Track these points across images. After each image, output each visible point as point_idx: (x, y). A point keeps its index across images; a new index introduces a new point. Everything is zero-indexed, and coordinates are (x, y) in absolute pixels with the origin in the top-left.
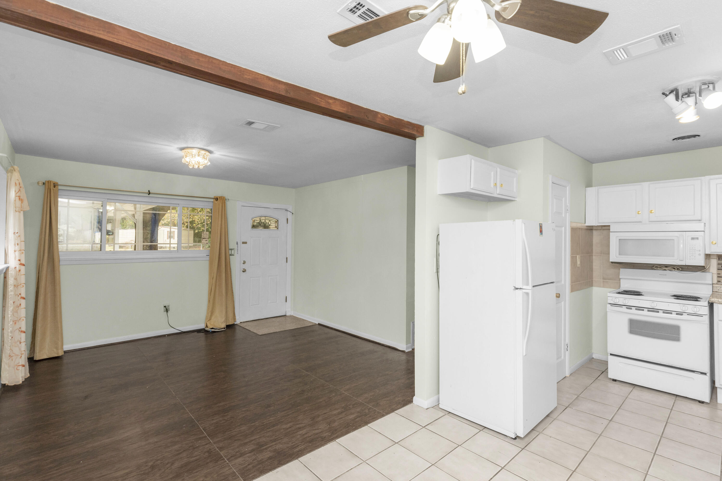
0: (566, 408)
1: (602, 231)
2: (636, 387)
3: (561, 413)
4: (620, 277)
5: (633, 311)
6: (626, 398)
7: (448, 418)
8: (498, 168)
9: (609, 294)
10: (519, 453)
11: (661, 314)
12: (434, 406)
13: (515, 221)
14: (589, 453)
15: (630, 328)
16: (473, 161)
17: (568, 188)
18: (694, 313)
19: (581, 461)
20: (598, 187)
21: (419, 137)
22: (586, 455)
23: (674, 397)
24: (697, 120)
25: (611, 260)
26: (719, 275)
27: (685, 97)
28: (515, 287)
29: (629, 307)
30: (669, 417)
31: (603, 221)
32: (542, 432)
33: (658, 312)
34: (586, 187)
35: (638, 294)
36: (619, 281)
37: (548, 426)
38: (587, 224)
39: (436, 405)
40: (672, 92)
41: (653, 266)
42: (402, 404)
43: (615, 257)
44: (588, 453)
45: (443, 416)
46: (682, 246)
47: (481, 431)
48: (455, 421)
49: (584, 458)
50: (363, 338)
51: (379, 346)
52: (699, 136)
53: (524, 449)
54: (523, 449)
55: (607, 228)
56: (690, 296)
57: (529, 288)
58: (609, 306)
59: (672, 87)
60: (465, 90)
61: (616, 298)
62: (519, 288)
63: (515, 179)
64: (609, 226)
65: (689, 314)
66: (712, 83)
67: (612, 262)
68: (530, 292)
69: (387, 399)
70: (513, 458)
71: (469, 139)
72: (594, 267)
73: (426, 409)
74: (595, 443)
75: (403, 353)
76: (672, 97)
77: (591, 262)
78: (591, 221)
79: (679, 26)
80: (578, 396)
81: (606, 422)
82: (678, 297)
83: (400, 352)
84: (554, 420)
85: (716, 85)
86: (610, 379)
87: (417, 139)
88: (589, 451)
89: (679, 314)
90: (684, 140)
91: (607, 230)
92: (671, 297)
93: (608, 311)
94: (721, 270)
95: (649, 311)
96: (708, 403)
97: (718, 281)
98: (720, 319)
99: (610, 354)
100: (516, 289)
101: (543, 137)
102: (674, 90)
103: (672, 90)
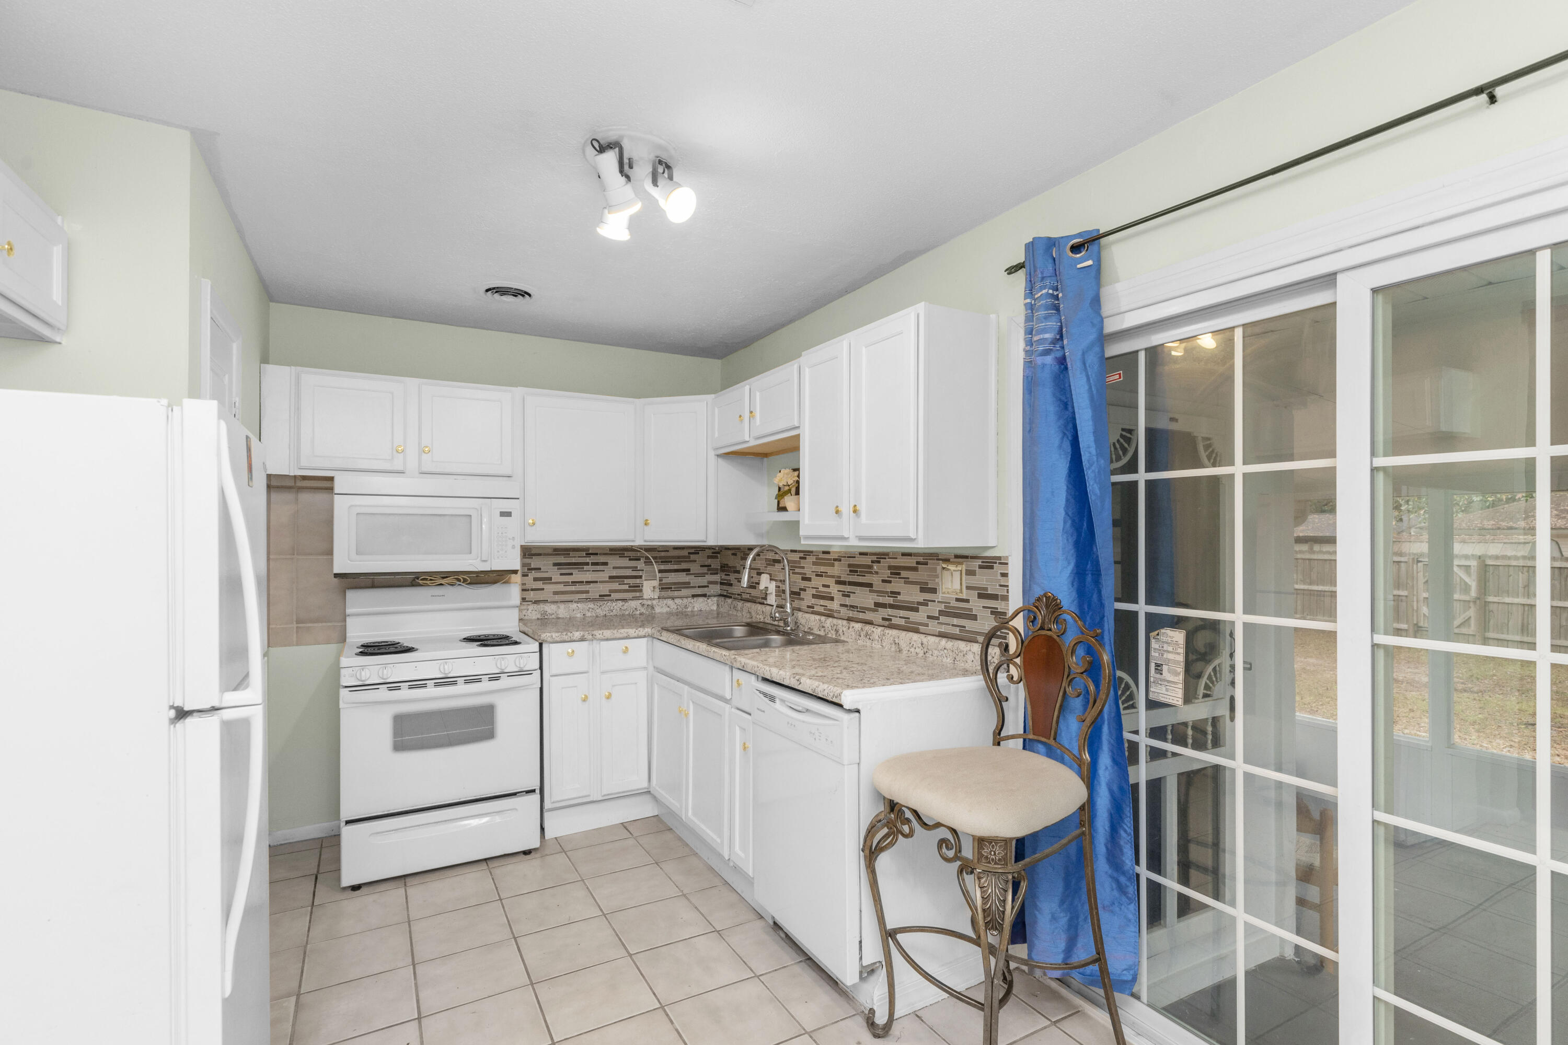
2: (411, 881)
4: (348, 611)
5: (405, 693)
6: (409, 925)
9: (341, 661)
11: (461, 688)
13: (180, 406)
15: (395, 737)
17: (234, 343)
18: (517, 670)
20: (299, 368)
25: (335, 570)
26: (525, 587)
28: (179, 709)
29: (394, 686)
30: (508, 921)
33: (455, 683)
34: (261, 363)
36: (341, 624)
40: (610, 145)
41: (418, 579)
43: (349, 562)
46: (484, 528)
52: (530, 295)
55: (326, 484)
57: (249, 702)
58: (343, 692)
59: (612, 136)
61: (363, 667)
62: (204, 706)
64: (331, 479)
65: (511, 675)
66: (670, 168)
67: (336, 575)
68: (255, 712)
72: (272, 592)
76: (610, 159)
78: (279, 464)
80: (298, 995)
81: (411, 1031)
82: (484, 641)
85: (677, 174)
86: (347, 887)
89: (494, 678)
90: (505, 298)
91: (326, 489)
92: (464, 644)
93: (342, 705)
94: (527, 576)
95: (437, 685)
96: (535, 849)
97: (524, 599)
98: (554, 672)
99: (348, 822)
100: (182, 714)
101: (186, 128)
102: (614, 145)
103: (611, 143)
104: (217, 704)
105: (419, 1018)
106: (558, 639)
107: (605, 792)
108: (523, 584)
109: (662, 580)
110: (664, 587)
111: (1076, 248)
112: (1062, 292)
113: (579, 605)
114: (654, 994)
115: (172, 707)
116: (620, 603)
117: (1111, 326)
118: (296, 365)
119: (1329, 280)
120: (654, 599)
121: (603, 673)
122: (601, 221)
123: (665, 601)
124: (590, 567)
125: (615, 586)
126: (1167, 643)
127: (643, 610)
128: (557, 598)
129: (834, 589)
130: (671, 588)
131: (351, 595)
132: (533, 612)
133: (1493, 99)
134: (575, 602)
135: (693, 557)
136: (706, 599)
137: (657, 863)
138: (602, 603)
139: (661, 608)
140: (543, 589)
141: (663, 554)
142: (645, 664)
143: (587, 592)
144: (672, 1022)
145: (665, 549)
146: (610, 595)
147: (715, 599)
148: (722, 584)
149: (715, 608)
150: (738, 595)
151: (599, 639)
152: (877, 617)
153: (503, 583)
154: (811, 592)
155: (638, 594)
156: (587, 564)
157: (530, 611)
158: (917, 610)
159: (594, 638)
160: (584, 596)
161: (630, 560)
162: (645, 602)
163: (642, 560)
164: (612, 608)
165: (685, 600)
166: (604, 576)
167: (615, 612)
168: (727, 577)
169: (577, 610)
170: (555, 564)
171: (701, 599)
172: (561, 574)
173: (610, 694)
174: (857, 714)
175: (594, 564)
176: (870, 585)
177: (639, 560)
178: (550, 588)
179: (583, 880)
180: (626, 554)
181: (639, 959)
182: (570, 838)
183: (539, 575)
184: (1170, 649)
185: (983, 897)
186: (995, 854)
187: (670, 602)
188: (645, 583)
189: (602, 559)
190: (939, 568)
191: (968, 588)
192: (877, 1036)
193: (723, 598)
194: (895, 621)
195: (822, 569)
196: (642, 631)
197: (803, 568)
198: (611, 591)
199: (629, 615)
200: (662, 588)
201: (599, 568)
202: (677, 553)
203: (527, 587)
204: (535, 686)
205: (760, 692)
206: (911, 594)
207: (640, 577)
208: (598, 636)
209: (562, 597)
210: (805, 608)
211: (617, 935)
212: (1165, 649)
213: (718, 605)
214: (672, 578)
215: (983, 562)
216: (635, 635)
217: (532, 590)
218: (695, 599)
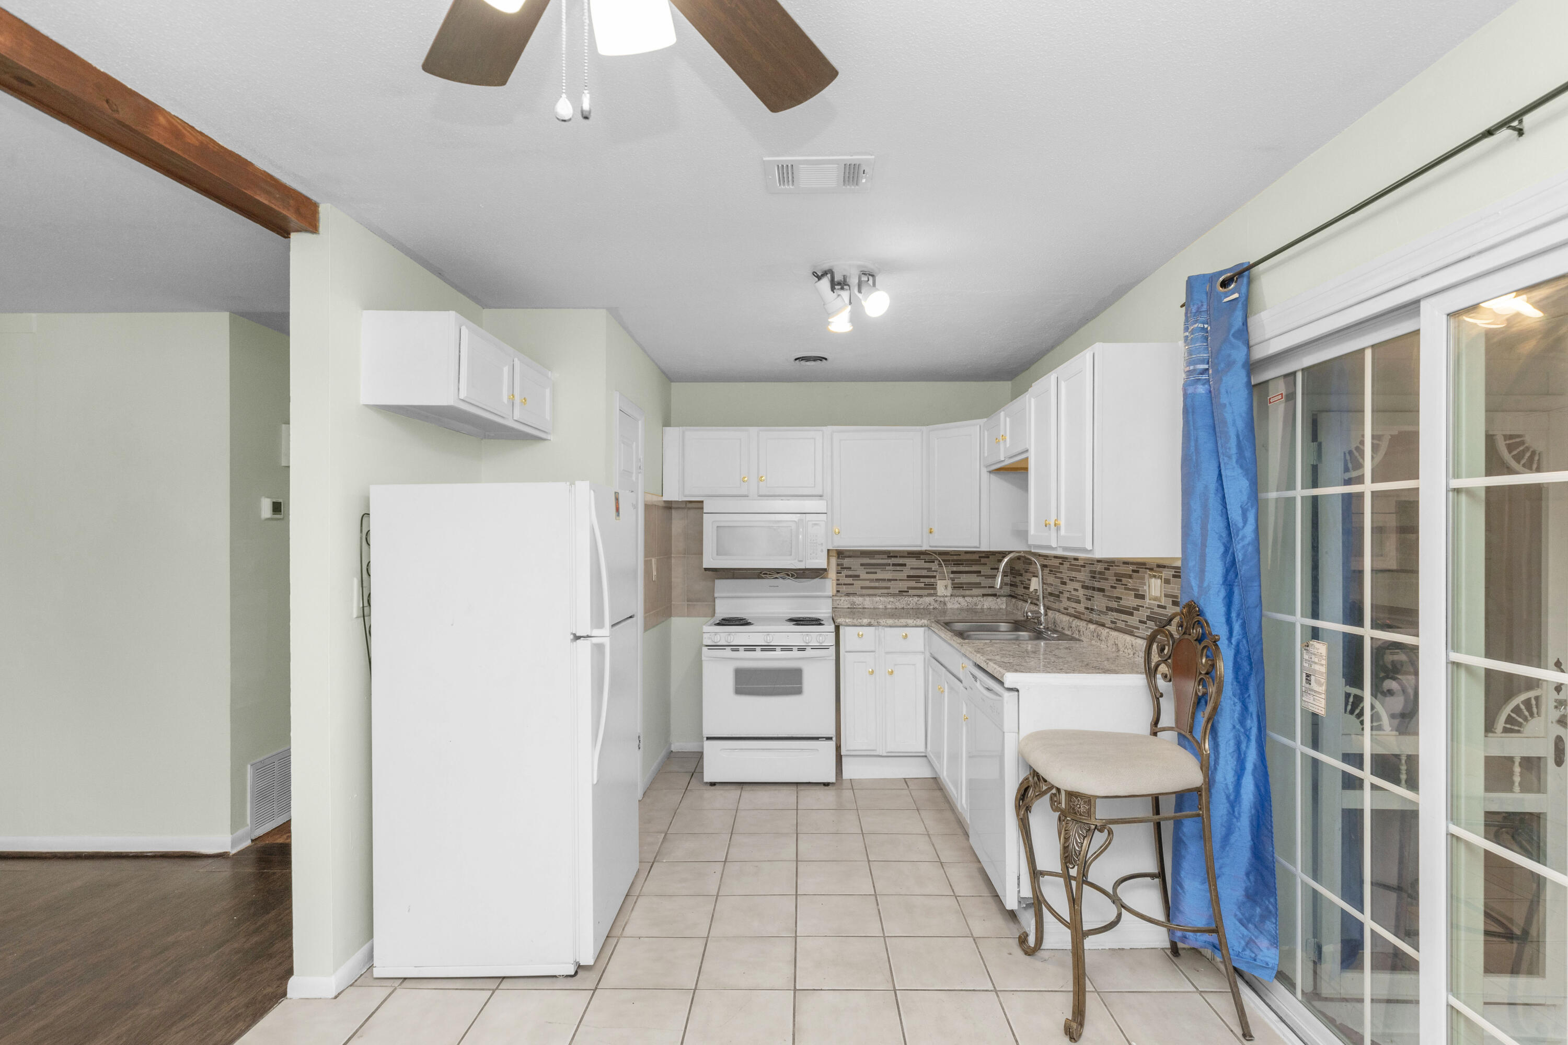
0: (651, 867)
1: (686, 510)
2: (746, 787)
3: (646, 880)
4: (716, 595)
5: (742, 654)
6: (737, 812)
7: (404, 996)
8: (516, 359)
9: (706, 628)
10: (589, 1003)
11: (778, 653)
12: (356, 981)
13: (574, 484)
14: (709, 939)
15: (736, 685)
16: (465, 331)
17: (640, 422)
18: (818, 644)
19: (702, 963)
20: (684, 427)
21: (301, 231)
22: (706, 944)
23: (794, 788)
24: (850, 332)
25: (705, 566)
26: (839, 582)
27: (838, 289)
28: (574, 635)
29: (735, 648)
30: (797, 823)
31: (691, 493)
32: (622, 934)
33: (774, 650)
34: (663, 426)
35: (742, 622)
36: (712, 603)
37: (630, 916)
38: (665, 498)
39: (362, 975)
40: (825, 273)
41: (759, 573)
42: (247, 1017)
43: (712, 560)
44: (707, 941)
45: (390, 995)
46: (801, 536)
47: (497, 992)
48: (426, 994)
49: (703, 955)
50: (48, 853)
51: (125, 863)
52: (826, 359)
53: (596, 988)
54: (595, 990)
55: (699, 505)
56: (810, 618)
57: (603, 634)
58: (705, 649)
59: (826, 267)
60: (590, 112)
61: (716, 633)
62: (585, 635)
63: (548, 391)
64: (702, 502)
65: (813, 648)
66: (873, 276)
67: (706, 569)
68: (606, 641)
69: (188, 1022)
70: (580, 1022)
71: (439, 274)
72: (673, 580)
73: (332, 999)
74: (713, 916)
75: (223, 861)
76: (825, 283)
77: (669, 569)
78: (672, 494)
79: (873, 157)
80: (666, 834)
81: (719, 867)
82: (798, 621)
83: (210, 861)
84: (637, 899)
85: (877, 279)
86: (707, 783)
87: (293, 236)
88: (708, 937)
89: (802, 649)
90: (808, 363)
91: (698, 508)
92: (788, 623)
93: (703, 658)
94: (841, 573)
95: (762, 650)
96: (833, 783)
97: (838, 591)
98: (848, 649)
99: (708, 738)
100: (577, 638)
101: (603, 308)
102: (828, 272)
103: (825, 271)
104: (589, 634)
105: (725, 862)
106: (850, 623)
107: (888, 750)
108: (838, 580)
109: (954, 580)
110: (957, 587)
111: (1224, 284)
112: (1210, 326)
113: (881, 598)
114: (874, 887)
115: (572, 634)
116: (916, 599)
117: (1259, 353)
118: (682, 426)
119: (1412, 308)
120: (946, 596)
121: (887, 653)
122: (829, 323)
123: (956, 599)
124: (891, 568)
125: (913, 584)
126: (1315, 654)
127: (936, 605)
128: (865, 591)
129: (1081, 593)
130: (963, 587)
131: (719, 583)
132: (844, 602)
133: (1520, 132)
134: (879, 596)
135: (983, 560)
136: (995, 598)
137: (918, 810)
138: (900, 598)
139: (955, 604)
140: (853, 584)
141: (955, 557)
142: (922, 650)
143: (888, 588)
144: (878, 905)
145: (958, 553)
146: (908, 592)
147: (1004, 599)
148: (1011, 585)
149: (1004, 606)
150: (1022, 596)
151: (883, 626)
152: (1107, 619)
153: (821, 578)
154: (1066, 595)
155: (932, 592)
156: (889, 565)
157: (842, 601)
158: (1131, 614)
159: (879, 625)
160: (886, 591)
161: (925, 562)
162: (938, 599)
163: (936, 562)
164: (909, 602)
165: (975, 599)
166: (903, 575)
167: (911, 606)
168: (1014, 580)
169: (881, 602)
170: (862, 565)
171: (990, 599)
172: (867, 573)
173: (892, 672)
174: (1016, 693)
175: (894, 565)
176: (1101, 590)
177: (934, 562)
178: (858, 584)
179: (857, 809)
180: (922, 557)
181: (873, 865)
182: (860, 781)
183: (850, 573)
184: (1316, 660)
185: (1065, 838)
186: (1080, 808)
187: (961, 599)
188: (939, 582)
189: (901, 561)
190: (1147, 576)
191: (1166, 596)
192: (1026, 953)
193: (1010, 598)
194: (1120, 624)
195: (1074, 574)
196: (919, 622)
197: (1061, 572)
198: (908, 588)
199: (924, 609)
200: (954, 587)
201: (898, 568)
202: (968, 557)
203: (840, 582)
204: (831, 658)
205: (972, 674)
206: (1129, 601)
207: (934, 577)
208: (882, 624)
209: (871, 590)
210: (1062, 609)
211: (866, 847)
212: (1313, 660)
213: (1007, 605)
214: (964, 579)
215: (1175, 572)
216: (914, 624)
217: (844, 584)
218: (985, 597)
